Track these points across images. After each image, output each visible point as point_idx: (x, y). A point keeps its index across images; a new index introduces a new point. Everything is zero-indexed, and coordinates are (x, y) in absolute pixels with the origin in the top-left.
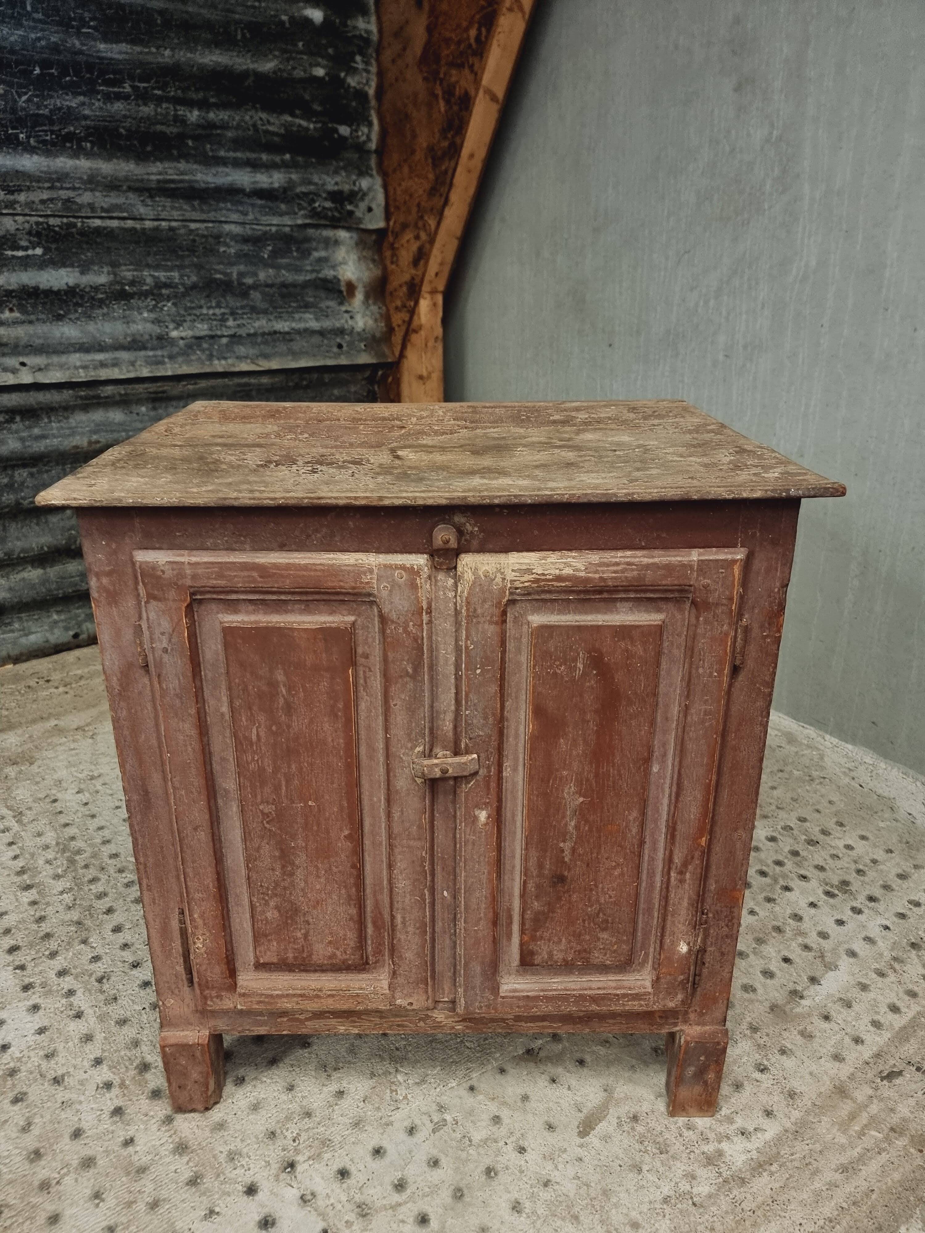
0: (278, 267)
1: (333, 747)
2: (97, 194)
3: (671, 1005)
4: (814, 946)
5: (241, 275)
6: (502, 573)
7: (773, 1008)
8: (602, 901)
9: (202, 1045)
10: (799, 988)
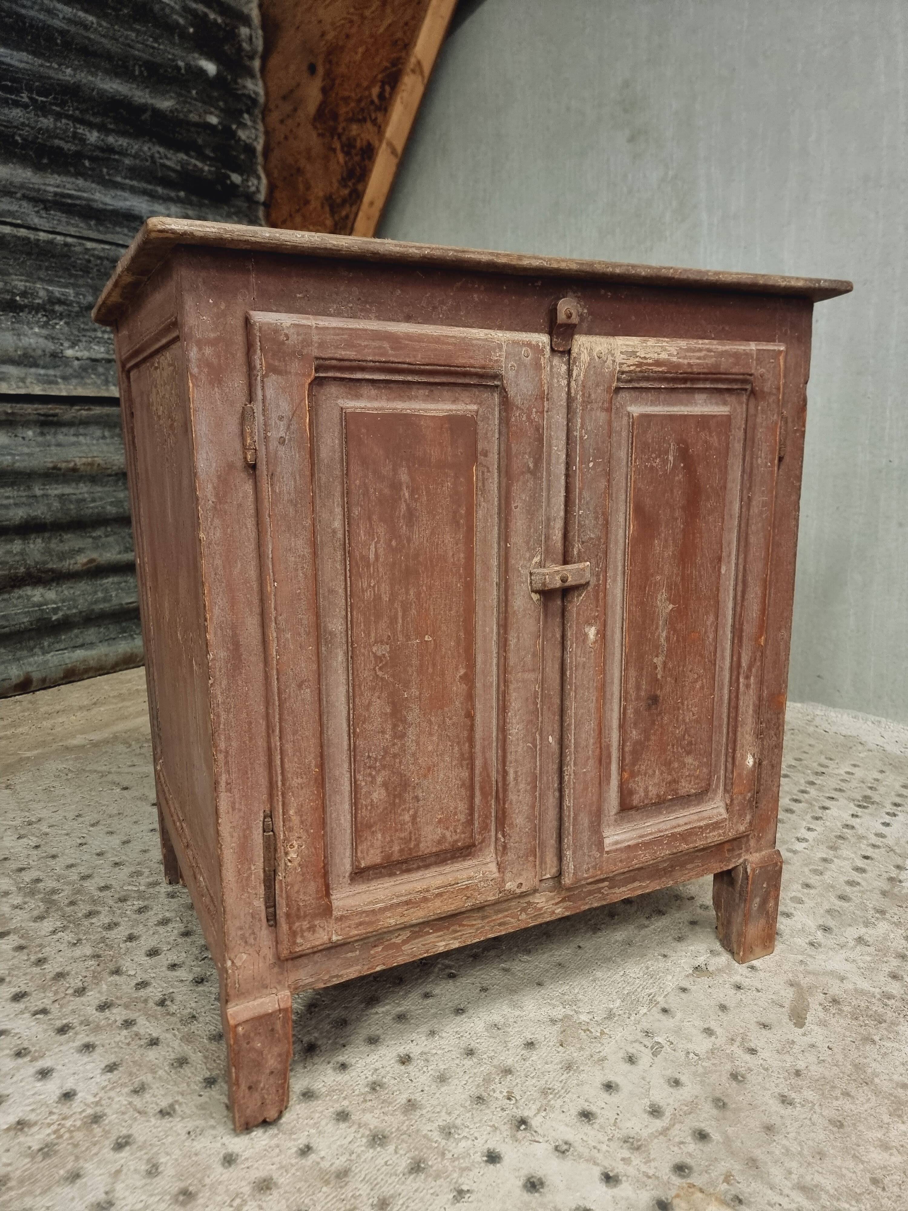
1: (454, 564)
3: (740, 829)
6: (613, 355)
8: (688, 720)
9: (285, 1012)
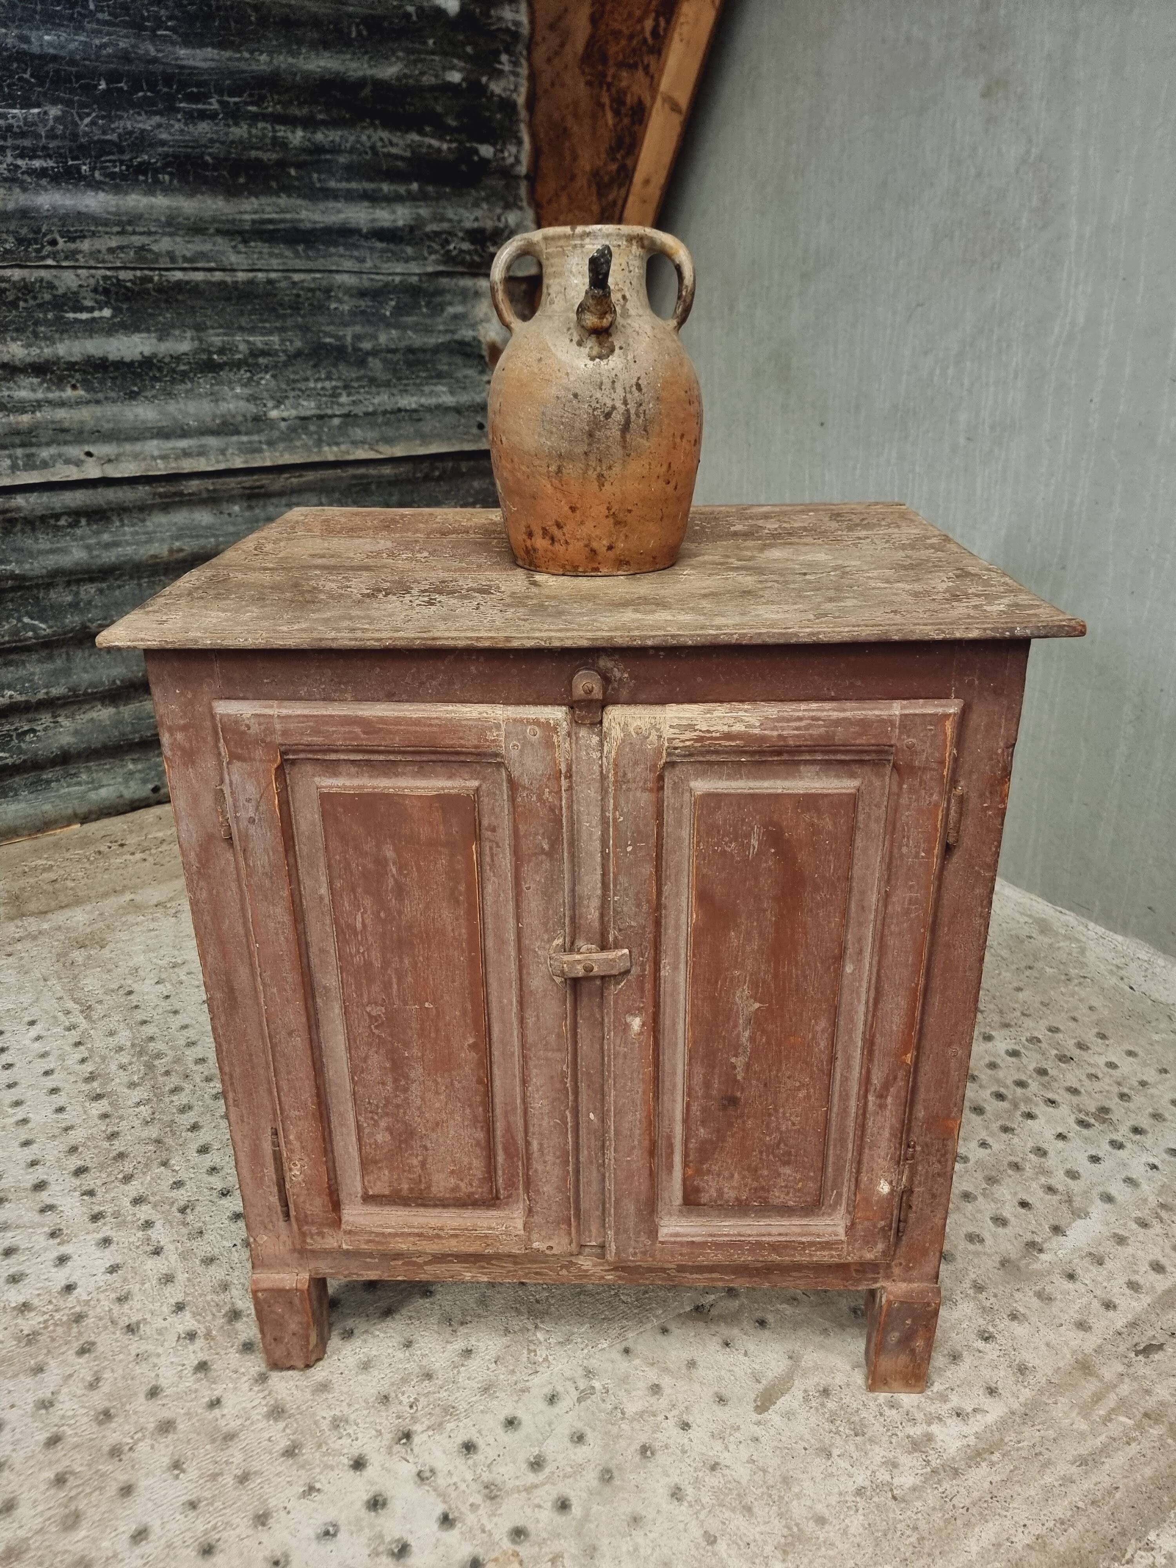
0: (403, 327)
1: (454, 938)
2: (178, 239)
3: (869, 1256)
4: (1060, 1188)
5: (357, 337)
6: (658, 730)
7: (1004, 1263)
8: (784, 1128)
9: (302, 1291)
10: (1038, 1239)
